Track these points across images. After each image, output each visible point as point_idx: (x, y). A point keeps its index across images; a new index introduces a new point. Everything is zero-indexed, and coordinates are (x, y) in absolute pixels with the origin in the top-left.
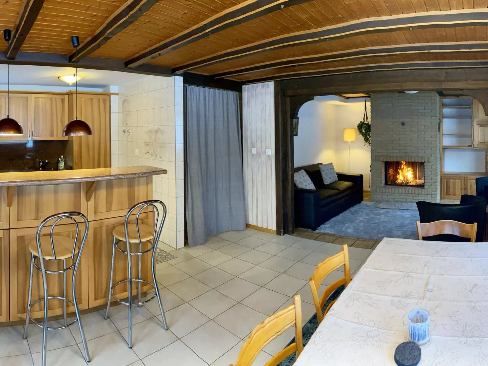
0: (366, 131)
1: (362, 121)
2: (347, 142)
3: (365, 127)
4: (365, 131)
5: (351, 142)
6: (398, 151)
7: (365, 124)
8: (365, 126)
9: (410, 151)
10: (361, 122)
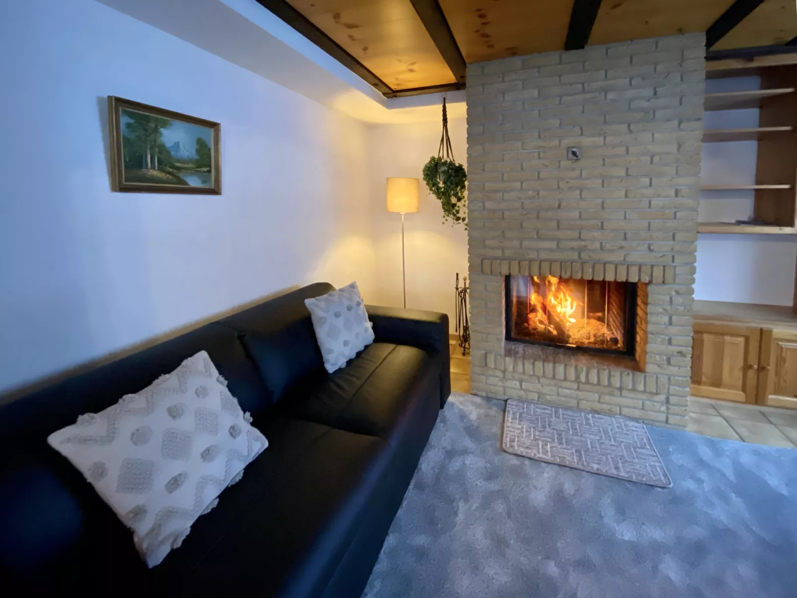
0: (448, 183)
1: (436, 157)
2: (398, 215)
3: (444, 172)
4: (444, 183)
5: (407, 214)
6: (553, 245)
7: (445, 163)
8: (445, 168)
9: (597, 245)
10: (433, 159)
